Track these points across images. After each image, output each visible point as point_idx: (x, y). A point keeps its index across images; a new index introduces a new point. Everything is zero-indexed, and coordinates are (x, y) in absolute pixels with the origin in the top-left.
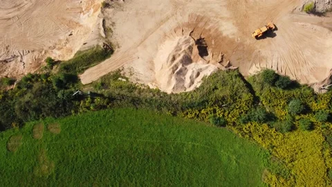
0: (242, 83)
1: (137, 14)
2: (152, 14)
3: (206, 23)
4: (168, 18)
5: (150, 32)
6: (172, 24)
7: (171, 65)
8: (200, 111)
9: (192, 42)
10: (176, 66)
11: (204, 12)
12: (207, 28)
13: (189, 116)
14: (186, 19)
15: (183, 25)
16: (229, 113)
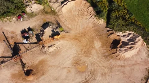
0: (111, 20)
1: (129, 77)
2: (123, 73)
3: (105, 53)
4: (118, 66)
5: (129, 66)
6: (118, 63)
7: (134, 46)
8: (134, 22)
9: (118, 49)
10: (132, 44)
11: (102, 58)
12: (105, 51)
13: (139, 23)
14: (111, 60)
15: (114, 59)
16: (124, 14)
